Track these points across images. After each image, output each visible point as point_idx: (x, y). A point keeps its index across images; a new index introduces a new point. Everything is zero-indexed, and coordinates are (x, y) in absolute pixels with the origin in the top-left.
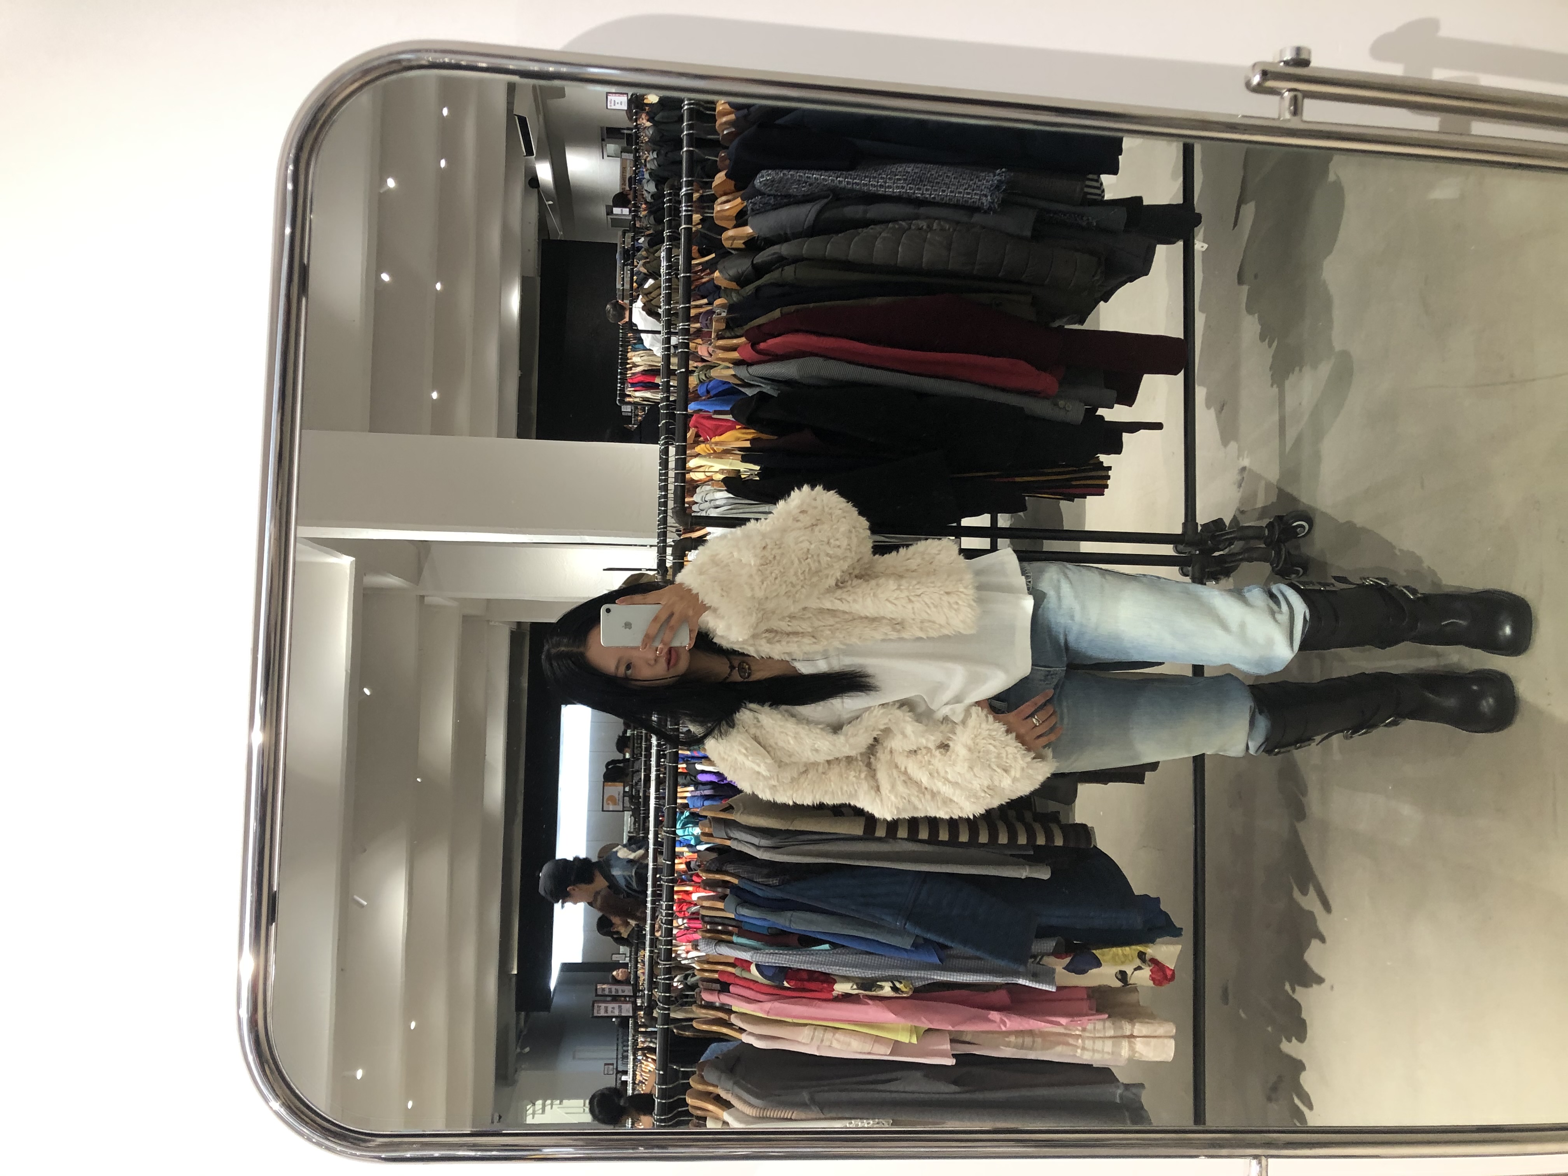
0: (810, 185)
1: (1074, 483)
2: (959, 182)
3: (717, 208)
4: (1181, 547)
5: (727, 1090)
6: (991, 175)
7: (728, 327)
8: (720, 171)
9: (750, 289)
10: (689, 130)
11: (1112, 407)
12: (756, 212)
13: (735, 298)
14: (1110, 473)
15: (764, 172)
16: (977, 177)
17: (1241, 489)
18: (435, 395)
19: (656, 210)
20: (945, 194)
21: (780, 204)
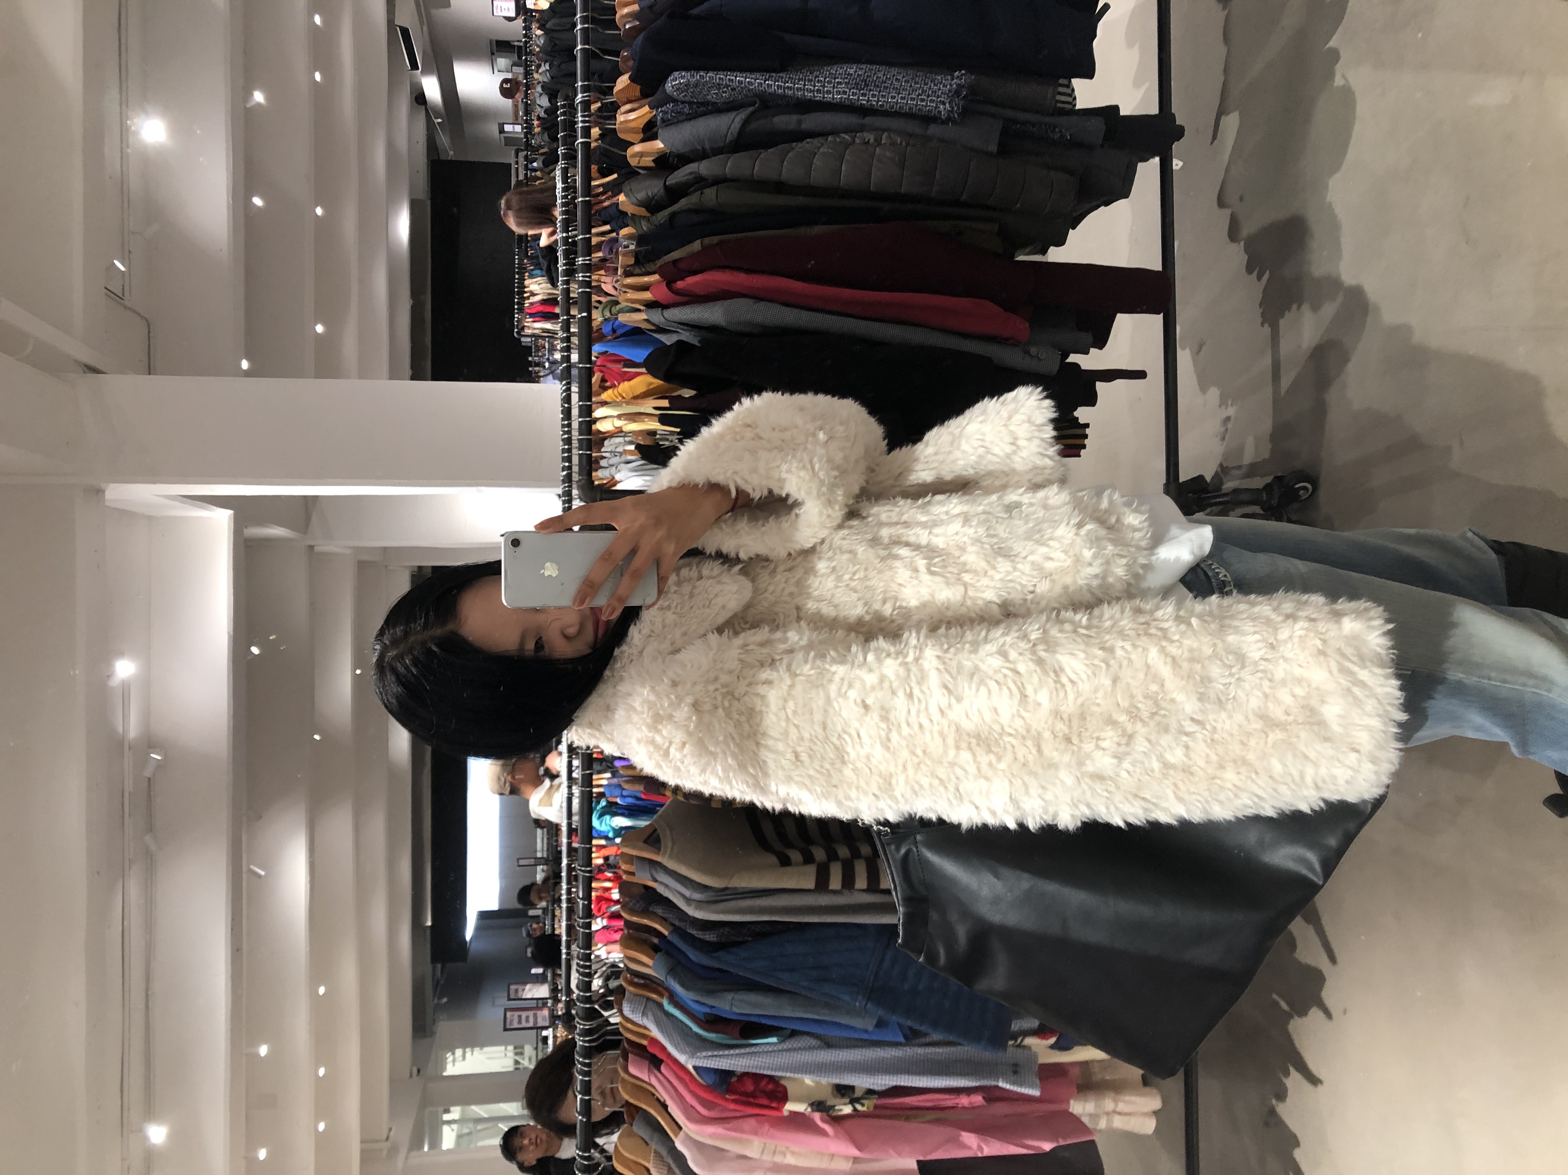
0: (733, 89)
2: (911, 86)
3: (620, 118)
6: (949, 78)
7: (638, 262)
8: (621, 74)
9: (663, 216)
10: (584, 24)
11: (1086, 353)
12: (666, 123)
13: (645, 226)
14: (1088, 431)
15: (676, 74)
16: (932, 81)
17: (1225, 443)
18: (320, 329)
19: (549, 125)
20: (895, 100)
21: (696, 112)
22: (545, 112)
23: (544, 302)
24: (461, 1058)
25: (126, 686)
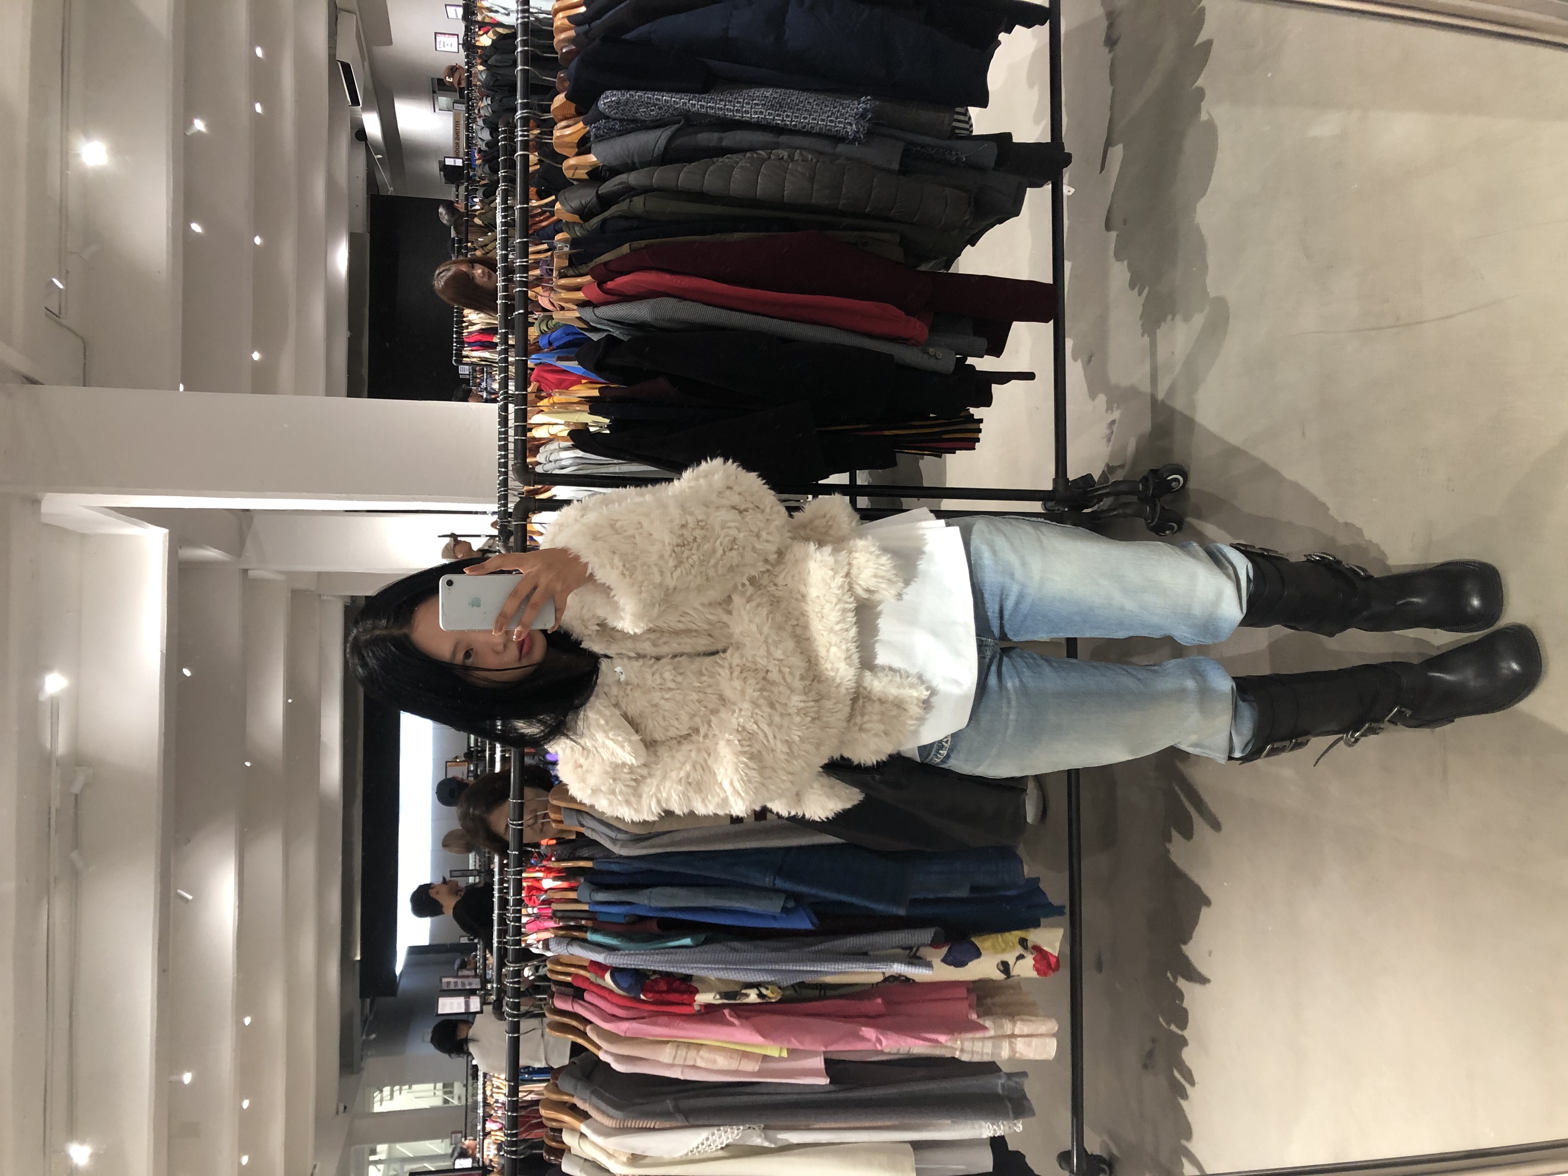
0: (660, 108)
1: (946, 436)
2: (821, 109)
3: (557, 133)
4: (1050, 504)
5: (585, 1100)
6: (856, 102)
7: (571, 264)
8: (558, 93)
9: (595, 221)
10: (524, 46)
11: (982, 357)
12: (600, 138)
13: (578, 232)
14: (981, 426)
15: (608, 93)
16: (840, 105)
17: (1111, 443)
18: (256, 356)
19: (490, 157)
20: (807, 121)
21: (626, 129)
22: (487, 144)
23: (482, 331)
24: (389, 1097)
25: (54, 702)
